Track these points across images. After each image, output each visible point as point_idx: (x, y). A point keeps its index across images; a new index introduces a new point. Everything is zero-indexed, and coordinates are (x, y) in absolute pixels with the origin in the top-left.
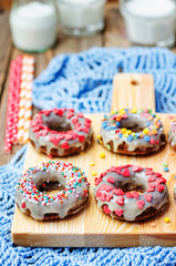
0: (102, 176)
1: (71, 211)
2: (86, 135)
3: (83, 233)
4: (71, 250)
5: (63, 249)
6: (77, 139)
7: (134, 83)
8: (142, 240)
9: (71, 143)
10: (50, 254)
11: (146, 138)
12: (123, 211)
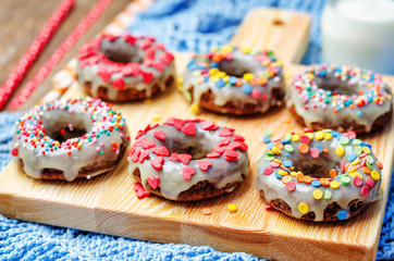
0: (148, 128)
1: (85, 171)
2: (156, 74)
3: (93, 206)
4: (77, 233)
5: (65, 230)
6: (140, 77)
7: (278, 23)
8: (184, 233)
9: (128, 81)
10: (39, 233)
11: (246, 88)
12: (158, 181)
